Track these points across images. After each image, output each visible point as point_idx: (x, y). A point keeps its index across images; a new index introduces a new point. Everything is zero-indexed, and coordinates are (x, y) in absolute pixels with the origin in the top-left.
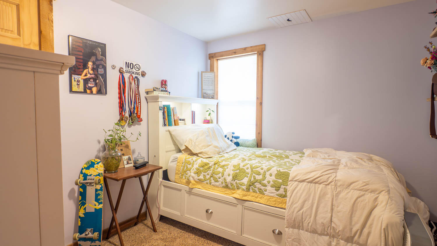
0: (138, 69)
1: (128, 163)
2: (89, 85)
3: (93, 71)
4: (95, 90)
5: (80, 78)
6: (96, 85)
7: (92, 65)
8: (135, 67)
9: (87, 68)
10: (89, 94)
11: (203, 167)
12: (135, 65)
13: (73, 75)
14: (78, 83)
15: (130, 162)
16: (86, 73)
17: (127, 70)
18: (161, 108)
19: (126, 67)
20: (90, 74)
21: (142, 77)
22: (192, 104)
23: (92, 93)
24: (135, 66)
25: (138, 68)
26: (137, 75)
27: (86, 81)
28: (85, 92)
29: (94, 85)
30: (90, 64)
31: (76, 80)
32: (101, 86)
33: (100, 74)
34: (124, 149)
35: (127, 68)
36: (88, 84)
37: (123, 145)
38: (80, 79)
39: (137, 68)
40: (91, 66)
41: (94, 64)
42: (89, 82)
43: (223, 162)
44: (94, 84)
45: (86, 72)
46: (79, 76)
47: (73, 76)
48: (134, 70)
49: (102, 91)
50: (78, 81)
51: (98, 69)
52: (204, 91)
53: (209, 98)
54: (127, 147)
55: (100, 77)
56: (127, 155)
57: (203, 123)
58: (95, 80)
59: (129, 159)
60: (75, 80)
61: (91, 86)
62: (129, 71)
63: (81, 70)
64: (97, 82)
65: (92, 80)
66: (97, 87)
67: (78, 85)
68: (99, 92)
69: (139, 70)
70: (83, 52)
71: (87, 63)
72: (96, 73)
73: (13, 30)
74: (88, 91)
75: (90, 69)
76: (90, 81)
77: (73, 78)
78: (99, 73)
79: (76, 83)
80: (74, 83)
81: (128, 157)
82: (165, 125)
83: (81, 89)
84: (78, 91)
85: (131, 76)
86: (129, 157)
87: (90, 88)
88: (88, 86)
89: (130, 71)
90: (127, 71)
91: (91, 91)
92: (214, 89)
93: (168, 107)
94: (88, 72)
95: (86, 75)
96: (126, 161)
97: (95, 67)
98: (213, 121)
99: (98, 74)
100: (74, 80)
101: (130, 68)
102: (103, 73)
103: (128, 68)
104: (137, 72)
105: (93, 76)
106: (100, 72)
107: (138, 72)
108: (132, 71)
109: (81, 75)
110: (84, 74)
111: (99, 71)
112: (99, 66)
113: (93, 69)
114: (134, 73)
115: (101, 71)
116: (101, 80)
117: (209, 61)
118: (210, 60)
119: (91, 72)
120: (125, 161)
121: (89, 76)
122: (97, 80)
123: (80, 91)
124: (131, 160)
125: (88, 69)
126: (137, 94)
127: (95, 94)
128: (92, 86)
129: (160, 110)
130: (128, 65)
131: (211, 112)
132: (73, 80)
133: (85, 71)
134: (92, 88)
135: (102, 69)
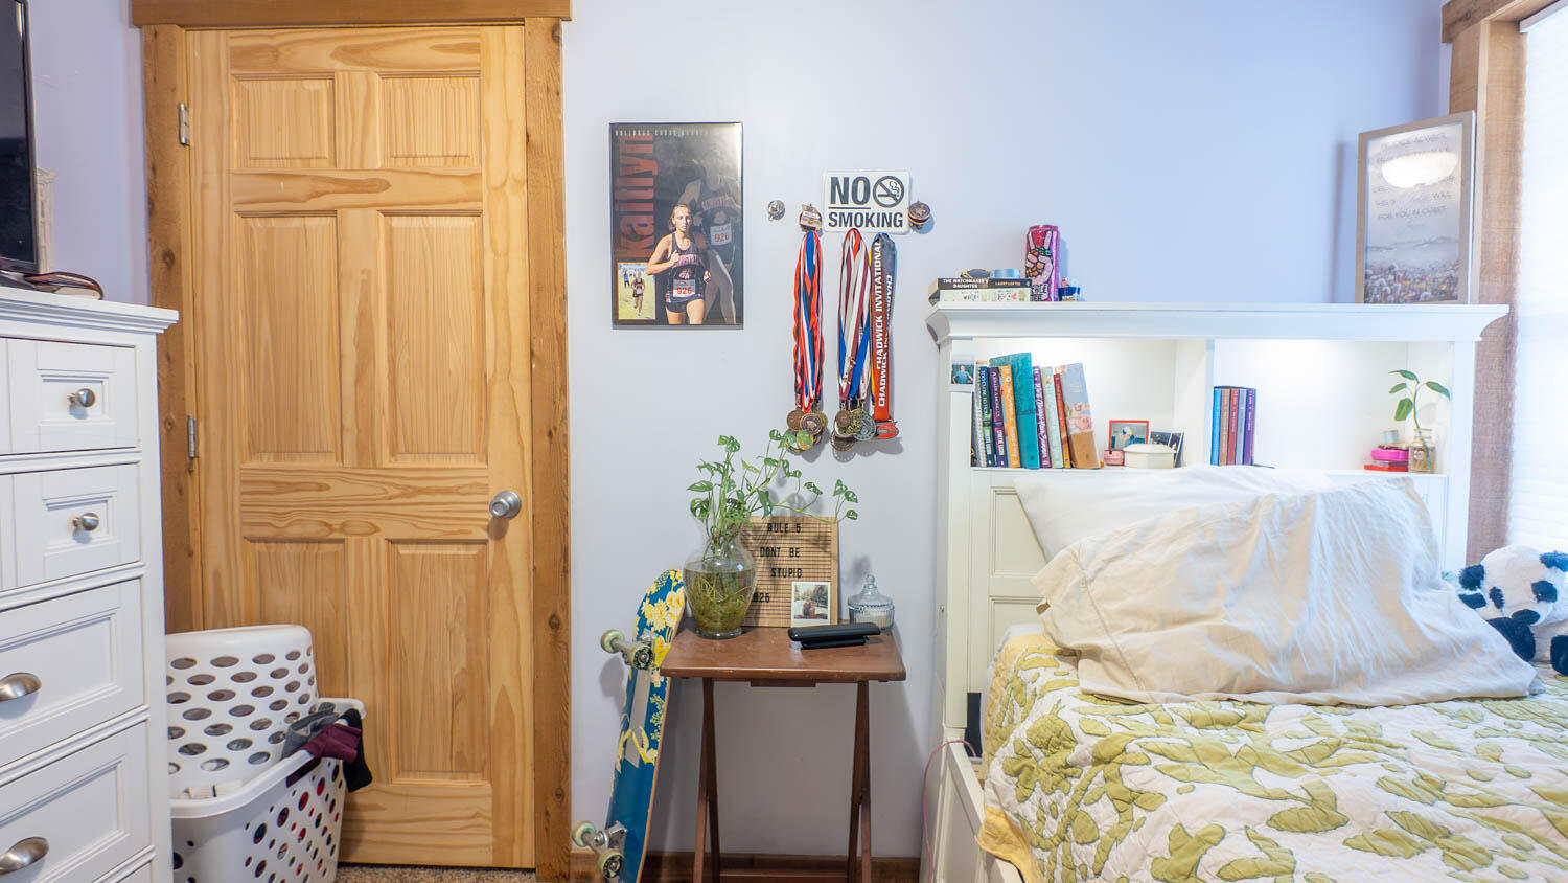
0: (894, 196)
1: (807, 614)
2: (676, 293)
3: (692, 240)
4: (695, 310)
5: (643, 270)
6: (701, 290)
7: (686, 218)
8: (880, 190)
9: (669, 233)
10: (674, 327)
11: (1045, 746)
12: (879, 182)
13: (622, 263)
14: (639, 291)
15: (818, 611)
16: (666, 252)
17: (838, 212)
18: (963, 373)
19: (833, 201)
20: (681, 252)
21: (913, 233)
22: (1218, 343)
23: (684, 322)
24: (879, 188)
25: (893, 192)
26: (889, 225)
27: (664, 281)
28: (660, 321)
29: (693, 293)
30: (680, 215)
31: (631, 280)
32: (718, 294)
33: (717, 248)
34: (804, 548)
35: (838, 203)
36: (671, 288)
37: (805, 533)
38: (644, 276)
39: (889, 194)
40: (683, 220)
41: (694, 214)
42: (675, 282)
43: (1148, 763)
44: (694, 288)
45: (664, 248)
46: (643, 265)
47: (623, 265)
48: (873, 207)
49: (724, 313)
50: (636, 283)
51: (708, 232)
52: (1374, 258)
53: (1415, 300)
54: (822, 542)
55: (718, 258)
56: (815, 578)
57: (1368, 467)
58: (696, 271)
59: (820, 597)
60: (627, 282)
61: (682, 296)
62: (850, 215)
63: (647, 242)
64: (705, 278)
65: (685, 275)
66: (703, 298)
67: (636, 296)
68: (713, 319)
69: (898, 202)
70: (655, 173)
71: (671, 213)
72: (702, 244)
73: (470, 154)
74: (672, 317)
75: (678, 234)
76: (678, 278)
77: (620, 273)
78: (714, 242)
79: (630, 291)
80: (625, 292)
81: (813, 589)
82: (997, 459)
83: (649, 311)
84: (638, 318)
85: (852, 234)
86: (822, 588)
87: (680, 306)
88: (672, 297)
89: (854, 212)
90: (838, 218)
91: (680, 317)
92: (1456, 235)
93: (1021, 368)
94: (675, 246)
95: (664, 259)
96: (804, 602)
97: (698, 221)
98: (1444, 458)
99: (708, 248)
100: (623, 280)
101: (851, 203)
102: (730, 240)
103: (844, 200)
104: (887, 211)
105: (691, 257)
106: (718, 237)
107: (893, 211)
108: (864, 212)
109: (647, 260)
110: (657, 255)
111: (713, 234)
112: (713, 217)
113: (691, 232)
114: (874, 219)
115: (720, 234)
116: (723, 273)
117: (1446, 51)
118: (1451, 46)
119: (684, 244)
120: (797, 599)
121: (675, 258)
122: (706, 273)
123: (642, 318)
124: (825, 602)
125: (674, 236)
126: (879, 314)
127: (695, 327)
128: (687, 295)
129: (956, 380)
130: (841, 190)
131: (1425, 397)
132: (621, 281)
133: (664, 244)
134: (686, 303)
135: (725, 227)
